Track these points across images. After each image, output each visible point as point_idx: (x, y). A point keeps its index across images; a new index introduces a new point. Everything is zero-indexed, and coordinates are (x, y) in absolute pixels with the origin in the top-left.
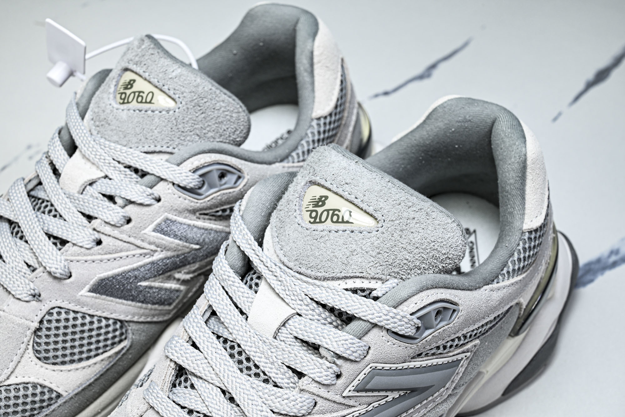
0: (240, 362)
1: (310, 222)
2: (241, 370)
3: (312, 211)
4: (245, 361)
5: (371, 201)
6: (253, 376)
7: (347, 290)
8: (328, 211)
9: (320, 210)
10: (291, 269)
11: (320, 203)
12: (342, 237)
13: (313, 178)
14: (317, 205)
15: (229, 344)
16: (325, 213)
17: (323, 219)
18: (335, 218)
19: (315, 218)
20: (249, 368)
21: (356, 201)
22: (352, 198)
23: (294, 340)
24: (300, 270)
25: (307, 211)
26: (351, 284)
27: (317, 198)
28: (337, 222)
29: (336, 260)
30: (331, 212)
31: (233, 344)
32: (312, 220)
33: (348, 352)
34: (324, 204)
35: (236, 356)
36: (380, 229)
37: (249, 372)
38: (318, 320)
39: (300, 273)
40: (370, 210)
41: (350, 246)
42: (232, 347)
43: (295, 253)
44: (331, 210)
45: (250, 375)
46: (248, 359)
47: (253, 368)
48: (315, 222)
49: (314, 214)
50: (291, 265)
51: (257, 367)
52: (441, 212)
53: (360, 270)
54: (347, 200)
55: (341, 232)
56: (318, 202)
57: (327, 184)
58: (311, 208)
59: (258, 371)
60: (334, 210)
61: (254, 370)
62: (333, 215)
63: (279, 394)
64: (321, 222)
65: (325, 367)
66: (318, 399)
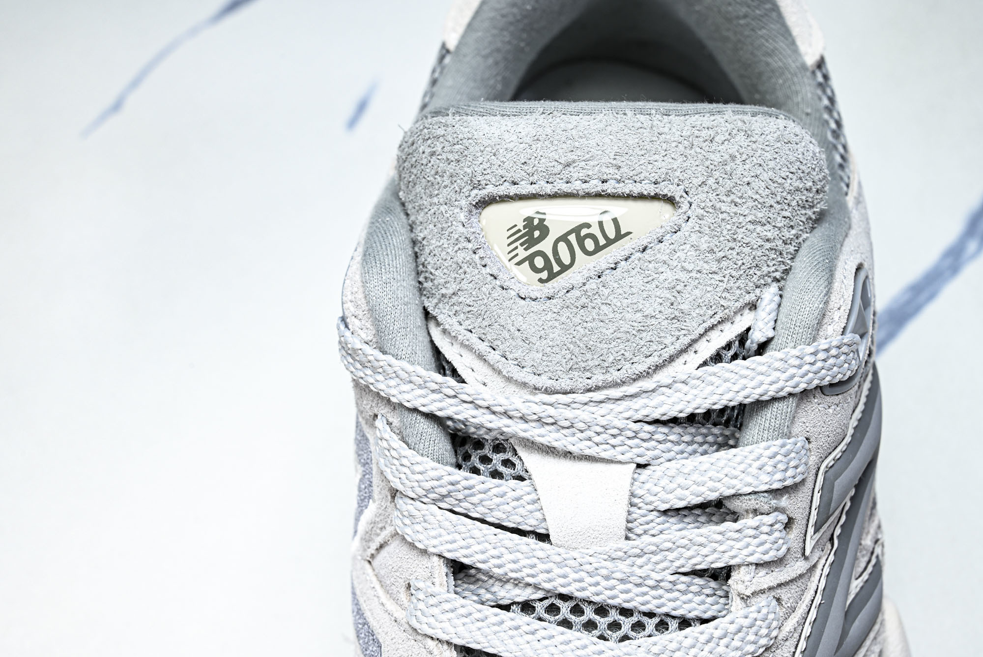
0: (590, 626)
1: (541, 281)
2: (602, 637)
3: (530, 259)
4: (597, 618)
5: (638, 169)
6: (632, 634)
7: (705, 364)
8: (564, 238)
9: (546, 246)
10: (572, 392)
11: (537, 234)
12: (633, 273)
13: (478, 194)
14: (531, 242)
15: (540, 607)
16: (562, 247)
17: (566, 260)
18: (589, 245)
19: (548, 266)
20: (615, 626)
21: (610, 188)
22: (595, 186)
23: (663, 518)
24: (591, 383)
25: (519, 264)
26: (707, 349)
27: (520, 226)
28: (598, 249)
29: (653, 321)
30: (572, 238)
31: (546, 603)
32: (544, 275)
33: (790, 473)
34: (545, 231)
35: (573, 618)
36: (690, 213)
37: (620, 633)
38: (682, 452)
39: (598, 388)
40: (648, 189)
41: (662, 277)
42: (553, 609)
43: (559, 356)
44: (569, 233)
45: (625, 638)
46: (602, 610)
47: (622, 619)
48: (552, 276)
49: (539, 262)
50: (565, 384)
51: (626, 612)
52: (754, 115)
53: (711, 312)
54: (588, 196)
55: (623, 263)
56: (530, 234)
57: (525, 188)
58: (523, 253)
59: (634, 619)
60: (577, 230)
61: (627, 624)
62: (581, 241)
63: (717, 633)
64: (564, 268)
65: (765, 529)
66: (780, 592)
